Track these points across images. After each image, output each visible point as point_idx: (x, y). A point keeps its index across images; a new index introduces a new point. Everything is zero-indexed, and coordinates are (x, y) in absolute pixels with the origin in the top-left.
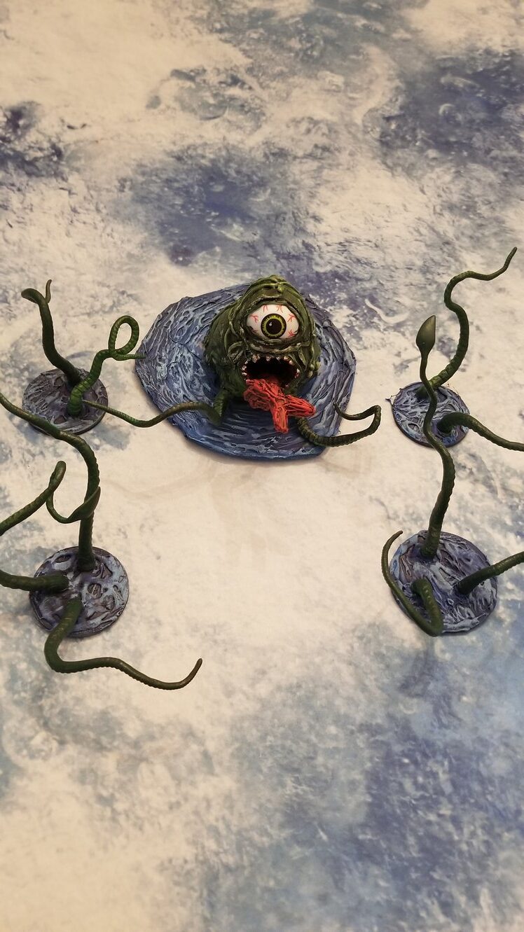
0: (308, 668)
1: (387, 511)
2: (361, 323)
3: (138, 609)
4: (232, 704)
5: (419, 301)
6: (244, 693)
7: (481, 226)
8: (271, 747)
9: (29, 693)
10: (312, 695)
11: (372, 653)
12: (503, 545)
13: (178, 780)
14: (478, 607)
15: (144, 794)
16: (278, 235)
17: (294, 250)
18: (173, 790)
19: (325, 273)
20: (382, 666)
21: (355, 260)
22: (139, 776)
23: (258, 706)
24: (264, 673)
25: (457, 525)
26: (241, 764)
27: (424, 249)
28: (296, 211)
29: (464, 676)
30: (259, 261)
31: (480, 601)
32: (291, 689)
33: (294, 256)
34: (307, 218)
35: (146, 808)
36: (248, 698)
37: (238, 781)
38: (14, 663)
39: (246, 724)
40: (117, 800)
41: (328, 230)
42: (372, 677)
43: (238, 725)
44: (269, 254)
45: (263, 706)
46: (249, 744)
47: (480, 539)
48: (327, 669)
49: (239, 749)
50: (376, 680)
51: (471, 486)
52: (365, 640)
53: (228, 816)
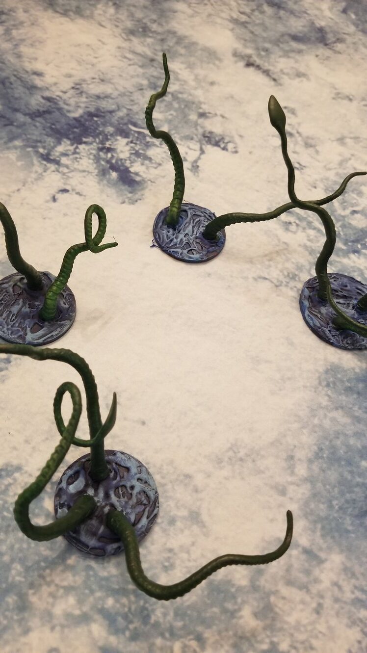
0: (315, 432)
1: (272, 282)
2: (140, 145)
3: (163, 478)
4: (291, 499)
5: (167, 112)
6: (292, 483)
7: (162, 40)
8: (340, 508)
9: (135, 620)
10: (334, 450)
11: (343, 392)
12: (353, 265)
13: (304, 587)
15: (291, 619)
16: (16, 99)
17: (40, 106)
18: (308, 598)
19: (81, 116)
20: (355, 396)
21: (96, 98)
22: (277, 610)
23: (308, 486)
24: (291, 458)
26: (333, 537)
27: (140, 70)
28: (15, 73)
30: (18, 127)
32: (318, 455)
33: (44, 112)
34: (29, 76)
35: (302, 629)
36: (298, 485)
37: (342, 551)
38: (100, 607)
39: (312, 506)
40: (278, 644)
41: (54, 80)
42: (356, 408)
43: (308, 510)
44: (21, 118)
45: (311, 482)
46: (326, 518)
48: (327, 423)
49: (323, 528)
50: (360, 408)
52: (331, 385)
53: (357, 583)
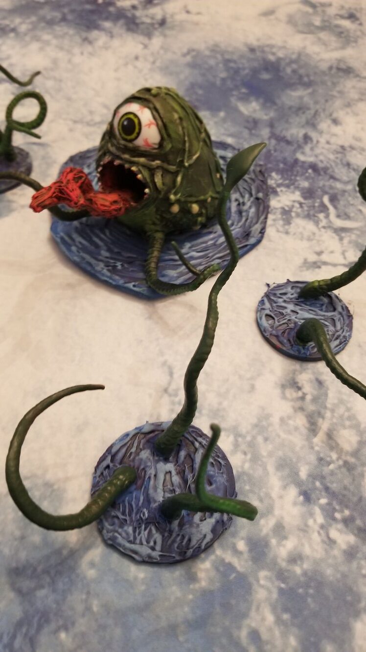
2: (302, 211)
14: (174, 541)
16: (286, 122)
17: (291, 137)
19: (304, 162)
25: (236, 441)
28: (320, 111)
29: (88, 609)
30: (251, 134)
31: (183, 537)
33: (286, 140)
34: (326, 118)
41: (338, 133)
47: (251, 472)
51: (290, 411)
